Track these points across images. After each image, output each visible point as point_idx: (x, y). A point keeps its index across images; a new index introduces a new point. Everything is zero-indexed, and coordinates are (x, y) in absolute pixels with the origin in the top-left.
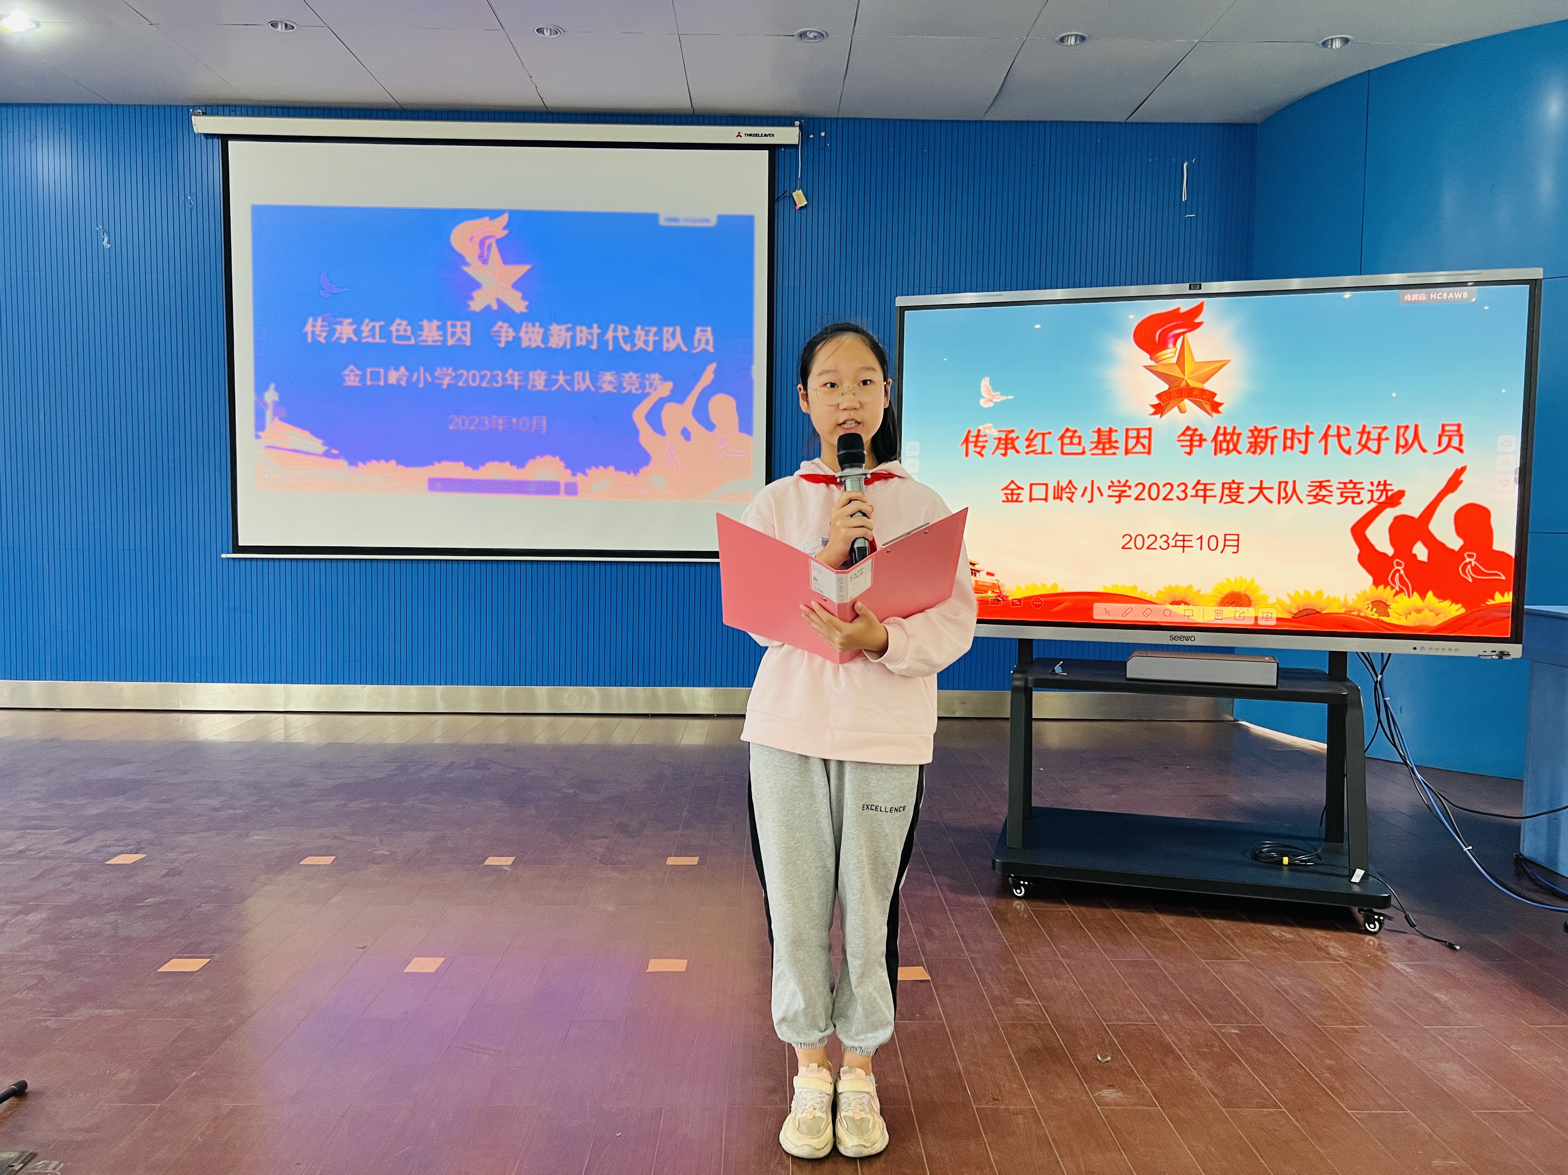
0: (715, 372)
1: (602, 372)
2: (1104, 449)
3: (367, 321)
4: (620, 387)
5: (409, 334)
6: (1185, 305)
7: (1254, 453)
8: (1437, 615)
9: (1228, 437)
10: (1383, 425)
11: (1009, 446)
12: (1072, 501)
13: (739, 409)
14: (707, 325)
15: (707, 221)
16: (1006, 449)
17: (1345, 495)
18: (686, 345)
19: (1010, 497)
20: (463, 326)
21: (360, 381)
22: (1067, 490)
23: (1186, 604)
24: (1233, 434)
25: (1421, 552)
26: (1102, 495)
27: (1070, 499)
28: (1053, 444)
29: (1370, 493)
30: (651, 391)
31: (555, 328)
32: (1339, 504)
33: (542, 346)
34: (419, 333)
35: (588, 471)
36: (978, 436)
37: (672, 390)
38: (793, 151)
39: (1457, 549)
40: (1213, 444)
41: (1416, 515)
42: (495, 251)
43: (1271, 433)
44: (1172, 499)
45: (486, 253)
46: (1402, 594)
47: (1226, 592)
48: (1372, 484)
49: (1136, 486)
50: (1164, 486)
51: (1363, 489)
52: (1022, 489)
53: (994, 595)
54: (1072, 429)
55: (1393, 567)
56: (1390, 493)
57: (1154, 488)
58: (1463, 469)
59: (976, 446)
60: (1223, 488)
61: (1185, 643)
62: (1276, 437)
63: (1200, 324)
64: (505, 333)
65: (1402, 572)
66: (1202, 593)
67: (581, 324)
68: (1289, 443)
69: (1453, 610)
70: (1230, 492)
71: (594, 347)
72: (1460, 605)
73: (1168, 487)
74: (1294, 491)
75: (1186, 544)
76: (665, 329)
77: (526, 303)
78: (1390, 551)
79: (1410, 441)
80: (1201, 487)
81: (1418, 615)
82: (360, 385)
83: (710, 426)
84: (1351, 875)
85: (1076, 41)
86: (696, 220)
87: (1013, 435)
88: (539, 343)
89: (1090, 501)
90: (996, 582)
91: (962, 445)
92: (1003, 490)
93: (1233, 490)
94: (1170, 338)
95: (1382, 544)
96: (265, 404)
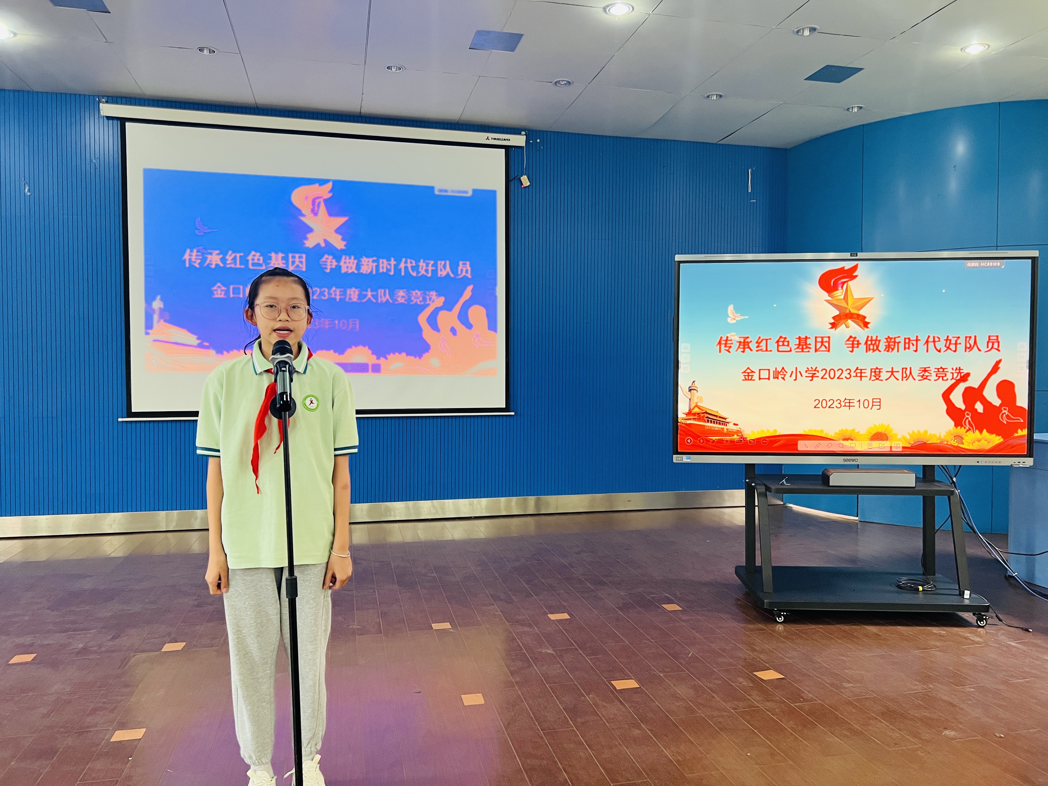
0: (472, 291)
1: (396, 290)
2: (802, 349)
3: (230, 252)
4: (409, 299)
5: (261, 262)
6: (848, 265)
7: (888, 351)
8: (989, 442)
9: (873, 342)
10: (958, 336)
11: (746, 347)
12: (784, 380)
13: (488, 315)
14: (466, 260)
15: (466, 192)
16: (744, 348)
17: (938, 375)
18: (453, 272)
19: (747, 377)
20: (300, 257)
21: (225, 295)
22: (782, 373)
23: (852, 440)
24: (876, 340)
25: (979, 407)
26: (802, 376)
27: (783, 378)
28: (772, 345)
29: (952, 374)
30: (431, 303)
31: (364, 260)
32: (935, 380)
33: (356, 272)
34: (269, 261)
35: (388, 356)
36: (727, 340)
37: (444, 303)
38: (520, 150)
39: (998, 405)
40: (865, 346)
41: (976, 386)
42: (322, 207)
43: (897, 340)
44: (842, 378)
45: (316, 209)
46: (970, 432)
47: (874, 432)
48: (953, 369)
49: (822, 370)
50: (838, 370)
51: (948, 372)
52: (754, 372)
53: (738, 437)
54: (784, 336)
55: (965, 416)
56: (962, 374)
57: (832, 371)
58: (1000, 361)
59: (725, 346)
60: (871, 372)
61: (852, 463)
62: (900, 342)
63: (856, 276)
64: (329, 262)
65: (970, 419)
66: (860, 433)
67: (382, 258)
68: (907, 346)
69: (997, 440)
70: (875, 374)
71: (392, 273)
72: (1000, 437)
73: (840, 371)
74: (911, 373)
75: (851, 404)
76: (439, 262)
77: (344, 243)
78: (963, 407)
79: (972, 344)
80: (859, 371)
81: (979, 443)
82: (225, 297)
83: (469, 326)
84: (962, 594)
85: (716, 97)
86: (459, 192)
87: (748, 340)
88: (354, 270)
89: (795, 380)
90: (739, 429)
91: (717, 345)
92: (743, 373)
93: (877, 373)
94: (840, 284)
95: (959, 403)
96: (153, 311)
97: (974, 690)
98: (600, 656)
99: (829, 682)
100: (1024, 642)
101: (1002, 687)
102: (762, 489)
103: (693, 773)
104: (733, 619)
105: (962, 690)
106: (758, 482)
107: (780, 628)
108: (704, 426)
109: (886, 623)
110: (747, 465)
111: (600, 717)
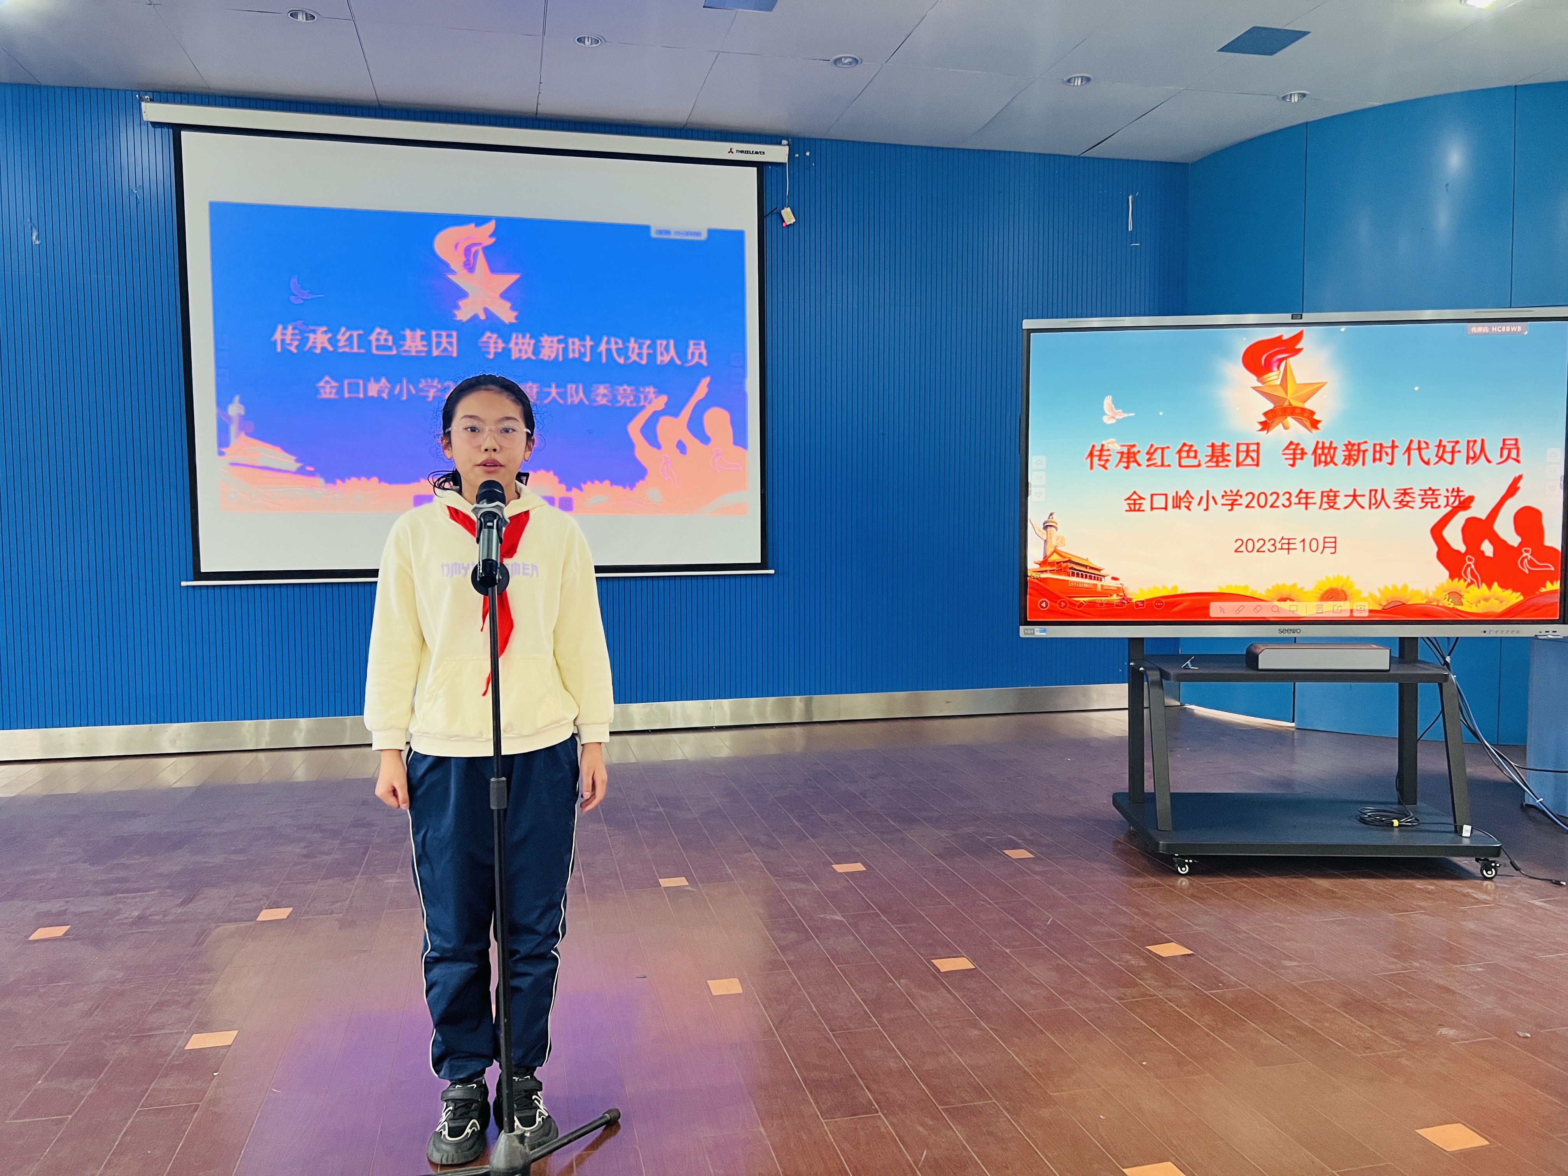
0: (709, 385)
1: (594, 385)
2: (1217, 462)
3: (343, 329)
4: (614, 399)
5: (390, 343)
6: (1287, 333)
7: (1348, 464)
8: (1501, 602)
9: (1326, 451)
10: (1456, 440)
11: (1131, 460)
12: (1190, 510)
13: (734, 423)
14: (702, 338)
15: (699, 234)
16: (1128, 462)
17: (1425, 500)
18: (679, 358)
19: (1132, 506)
20: (449, 336)
21: (336, 393)
22: (1185, 500)
23: (1293, 600)
24: (1330, 448)
25: (1487, 548)
26: (1216, 503)
27: (1188, 508)
28: (1171, 457)
29: (1446, 499)
30: (646, 404)
31: (546, 340)
32: (1421, 508)
33: (533, 358)
34: (401, 342)
35: (583, 485)
36: (1101, 450)
37: (666, 404)
38: (779, 169)
39: (1515, 545)
40: (1313, 457)
41: (1483, 517)
42: (481, 259)
43: (1363, 447)
44: (1278, 507)
45: (472, 261)
46: (1473, 586)
47: (1325, 588)
48: (1447, 490)
49: (1247, 495)
50: (1271, 494)
51: (1440, 495)
52: (1144, 499)
53: (1119, 598)
54: (1189, 443)
55: (1466, 562)
56: (1462, 499)
57: (1262, 496)
58: (1520, 477)
59: (1100, 460)
60: (1322, 496)
61: (1292, 635)
62: (1367, 450)
64: (493, 343)
65: (1473, 566)
66: (1305, 590)
67: (572, 336)
68: (1377, 456)
69: (1513, 598)
70: (1328, 499)
71: (587, 359)
72: (1519, 594)
73: (1275, 496)
74: (1383, 497)
75: (1291, 546)
76: (659, 342)
77: (515, 314)
78: (1462, 548)
79: (1478, 453)
80: (1303, 495)
81: (1486, 603)
82: (337, 397)
83: (705, 439)
84: (1458, 831)
85: (1082, 82)
86: (687, 234)
87: (1134, 450)
88: (530, 355)
89: (1207, 509)
90: (1121, 586)
91: (1087, 458)
92: (1126, 500)
93: (1330, 498)
94: (1274, 362)
95: (1456, 542)
96: (229, 418)
97: (1482, 969)
98: (914, 924)
99: (1261, 958)
100: (1555, 900)
101: (1524, 965)
102: (1154, 675)
103: (1062, 1091)
104: (1112, 870)
105: (1463, 969)
106: (1148, 665)
107: (1184, 883)
108: (1067, 581)
109: (1343, 874)
110: (1131, 640)
111: (917, 1011)
